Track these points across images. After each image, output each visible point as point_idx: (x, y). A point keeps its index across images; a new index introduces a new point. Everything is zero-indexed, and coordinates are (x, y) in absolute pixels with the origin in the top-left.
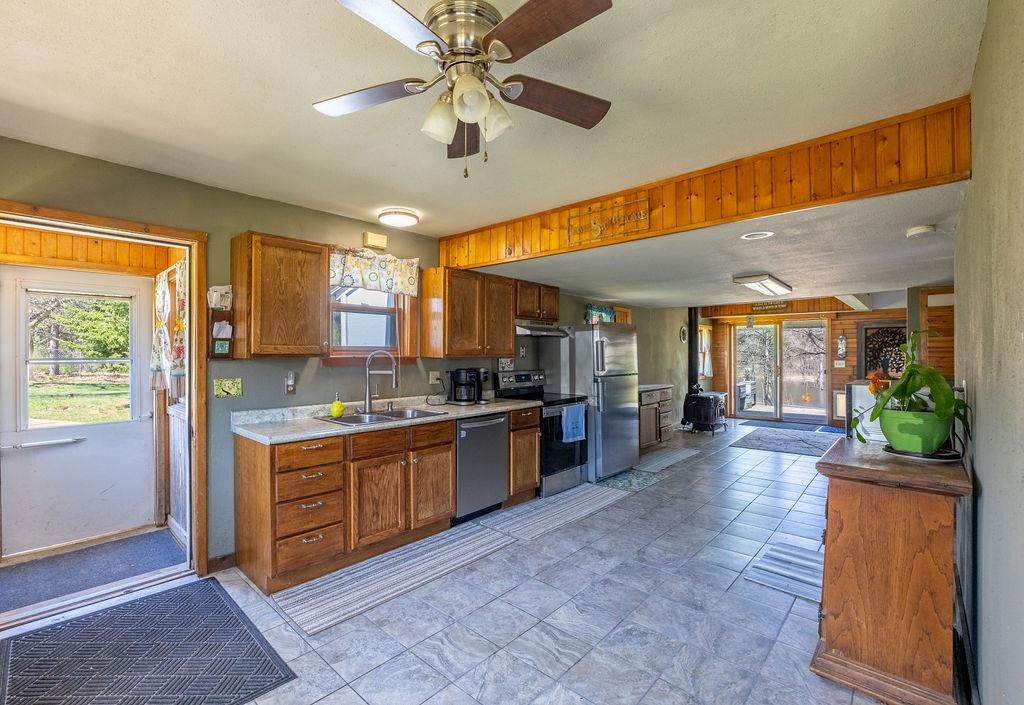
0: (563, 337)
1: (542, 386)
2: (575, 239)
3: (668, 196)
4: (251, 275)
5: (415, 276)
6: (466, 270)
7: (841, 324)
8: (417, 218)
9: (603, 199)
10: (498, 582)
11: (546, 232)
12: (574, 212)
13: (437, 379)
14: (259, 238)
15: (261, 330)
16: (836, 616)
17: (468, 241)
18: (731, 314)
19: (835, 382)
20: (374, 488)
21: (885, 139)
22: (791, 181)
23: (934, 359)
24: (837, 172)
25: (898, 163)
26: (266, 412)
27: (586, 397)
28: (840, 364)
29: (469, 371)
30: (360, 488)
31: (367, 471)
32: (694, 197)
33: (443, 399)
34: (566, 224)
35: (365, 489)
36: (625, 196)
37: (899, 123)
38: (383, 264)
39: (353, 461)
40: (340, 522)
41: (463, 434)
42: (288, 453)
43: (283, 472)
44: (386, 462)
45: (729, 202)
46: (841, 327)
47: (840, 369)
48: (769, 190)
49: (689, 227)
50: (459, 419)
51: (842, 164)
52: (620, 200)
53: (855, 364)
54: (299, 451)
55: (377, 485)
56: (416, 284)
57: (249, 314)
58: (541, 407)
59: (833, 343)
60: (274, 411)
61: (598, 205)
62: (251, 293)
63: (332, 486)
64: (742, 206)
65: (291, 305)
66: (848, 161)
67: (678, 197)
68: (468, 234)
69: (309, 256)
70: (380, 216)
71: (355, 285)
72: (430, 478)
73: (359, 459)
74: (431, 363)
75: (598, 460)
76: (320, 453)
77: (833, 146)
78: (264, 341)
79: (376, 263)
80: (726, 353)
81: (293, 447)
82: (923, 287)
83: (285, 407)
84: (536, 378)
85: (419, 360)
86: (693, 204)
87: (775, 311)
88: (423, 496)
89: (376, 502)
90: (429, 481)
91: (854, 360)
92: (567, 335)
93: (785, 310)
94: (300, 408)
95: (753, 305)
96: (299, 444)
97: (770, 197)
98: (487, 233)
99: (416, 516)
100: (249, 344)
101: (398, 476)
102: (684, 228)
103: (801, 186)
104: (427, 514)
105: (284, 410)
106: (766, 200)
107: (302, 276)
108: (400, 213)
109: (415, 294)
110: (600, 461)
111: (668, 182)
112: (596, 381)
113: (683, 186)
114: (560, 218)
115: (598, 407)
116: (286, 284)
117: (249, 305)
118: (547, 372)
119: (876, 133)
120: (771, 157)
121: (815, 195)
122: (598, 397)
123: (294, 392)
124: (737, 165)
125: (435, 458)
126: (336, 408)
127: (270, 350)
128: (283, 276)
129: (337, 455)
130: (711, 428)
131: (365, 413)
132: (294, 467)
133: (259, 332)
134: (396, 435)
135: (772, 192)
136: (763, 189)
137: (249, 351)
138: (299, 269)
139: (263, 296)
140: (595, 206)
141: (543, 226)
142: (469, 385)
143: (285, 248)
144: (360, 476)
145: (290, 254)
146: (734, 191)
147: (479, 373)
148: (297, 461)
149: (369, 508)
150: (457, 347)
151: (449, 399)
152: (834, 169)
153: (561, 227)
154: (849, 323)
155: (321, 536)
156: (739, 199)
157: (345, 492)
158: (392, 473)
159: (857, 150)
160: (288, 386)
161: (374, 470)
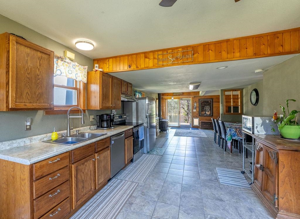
0: (134, 102)
1: (125, 120)
2: (161, 63)
3: (200, 50)
4: (9, 60)
5: (86, 74)
6: (107, 73)
7: (195, 99)
8: (93, 45)
9: (173, 49)
10: (146, 207)
11: (147, 60)
12: (160, 53)
13: (93, 119)
14: (14, 38)
15: (16, 94)
16: (283, 198)
17: (109, 61)
18: (167, 96)
19: (194, 115)
20: (82, 174)
21: (278, 37)
22: (247, 48)
23: (216, 109)
24: (262, 47)
25: (282, 46)
26: (14, 141)
27: (143, 123)
28: (195, 110)
29: (107, 115)
30: (76, 177)
31: (80, 167)
32: (210, 51)
33: (95, 127)
34: (156, 57)
35: (79, 177)
36: (182, 48)
37: (283, 32)
38: (74, 67)
39: (73, 164)
40: (68, 197)
41: (113, 142)
42: (41, 167)
43: (38, 179)
44: (87, 161)
45: (224, 54)
46: (196, 100)
47: (195, 112)
48: (239, 51)
49: (209, 61)
50: (111, 136)
51: (264, 44)
52: (180, 49)
53: (198, 110)
54: (48, 164)
55: (83, 173)
56: (87, 77)
57: (8, 83)
58: (133, 128)
59: (193, 105)
60: (19, 141)
61: (171, 51)
62: (9, 71)
63: (64, 179)
64: (229, 56)
65: (34, 81)
66: (266, 43)
67: (204, 50)
68: (109, 58)
69: (44, 56)
70: (76, 43)
71: (62, 74)
72: (102, 164)
73: (75, 162)
74: (91, 111)
75: (148, 146)
76: (59, 163)
77: (261, 38)
78: (18, 100)
79: (71, 65)
80: (165, 108)
81: (44, 163)
82: (224, 89)
83: (25, 138)
84: (124, 117)
85: (86, 111)
86: (210, 53)
87: (179, 95)
88: (100, 172)
89: (83, 182)
90: (102, 165)
91: (198, 109)
92: (136, 101)
93: (182, 95)
94: (34, 137)
95: (173, 93)
96: (47, 160)
97: (239, 53)
98: (118, 59)
99: (98, 183)
100: (7, 102)
101: (91, 166)
102: (207, 62)
103: (250, 51)
104: (102, 180)
105: (24, 139)
106: (237, 54)
107: (40, 65)
108: (87, 42)
109: (86, 82)
110: (148, 145)
111: (200, 45)
112: (146, 117)
113: (206, 46)
114: (154, 55)
115: (148, 127)
116: (31, 69)
117: (8, 78)
118: (127, 115)
119: (275, 35)
120: (239, 39)
121: (255, 54)
122: (148, 123)
123: (30, 129)
124: (228, 41)
125: (104, 154)
126: (54, 136)
127: (22, 106)
128: (29, 64)
129: (66, 162)
130: (166, 130)
131: (67, 136)
132: (45, 175)
133: (14, 95)
134: (91, 147)
135: (240, 52)
136: (237, 50)
137: (7, 106)
138: (38, 62)
139: (17, 74)
140: (169, 51)
141: (146, 57)
142: (107, 121)
143: (30, 48)
144: (77, 170)
145: (33, 52)
146: (226, 50)
147: (111, 116)
148: (46, 171)
149: (80, 186)
150: (104, 105)
151: (98, 127)
152: (261, 46)
153: (154, 58)
154: (197, 99)
155: (59, 209)
156: (228, 53)
157: (70, 181)
158: (89, 165)
159: (269, 41)
160: (27, 126)
161: (82, 166)
